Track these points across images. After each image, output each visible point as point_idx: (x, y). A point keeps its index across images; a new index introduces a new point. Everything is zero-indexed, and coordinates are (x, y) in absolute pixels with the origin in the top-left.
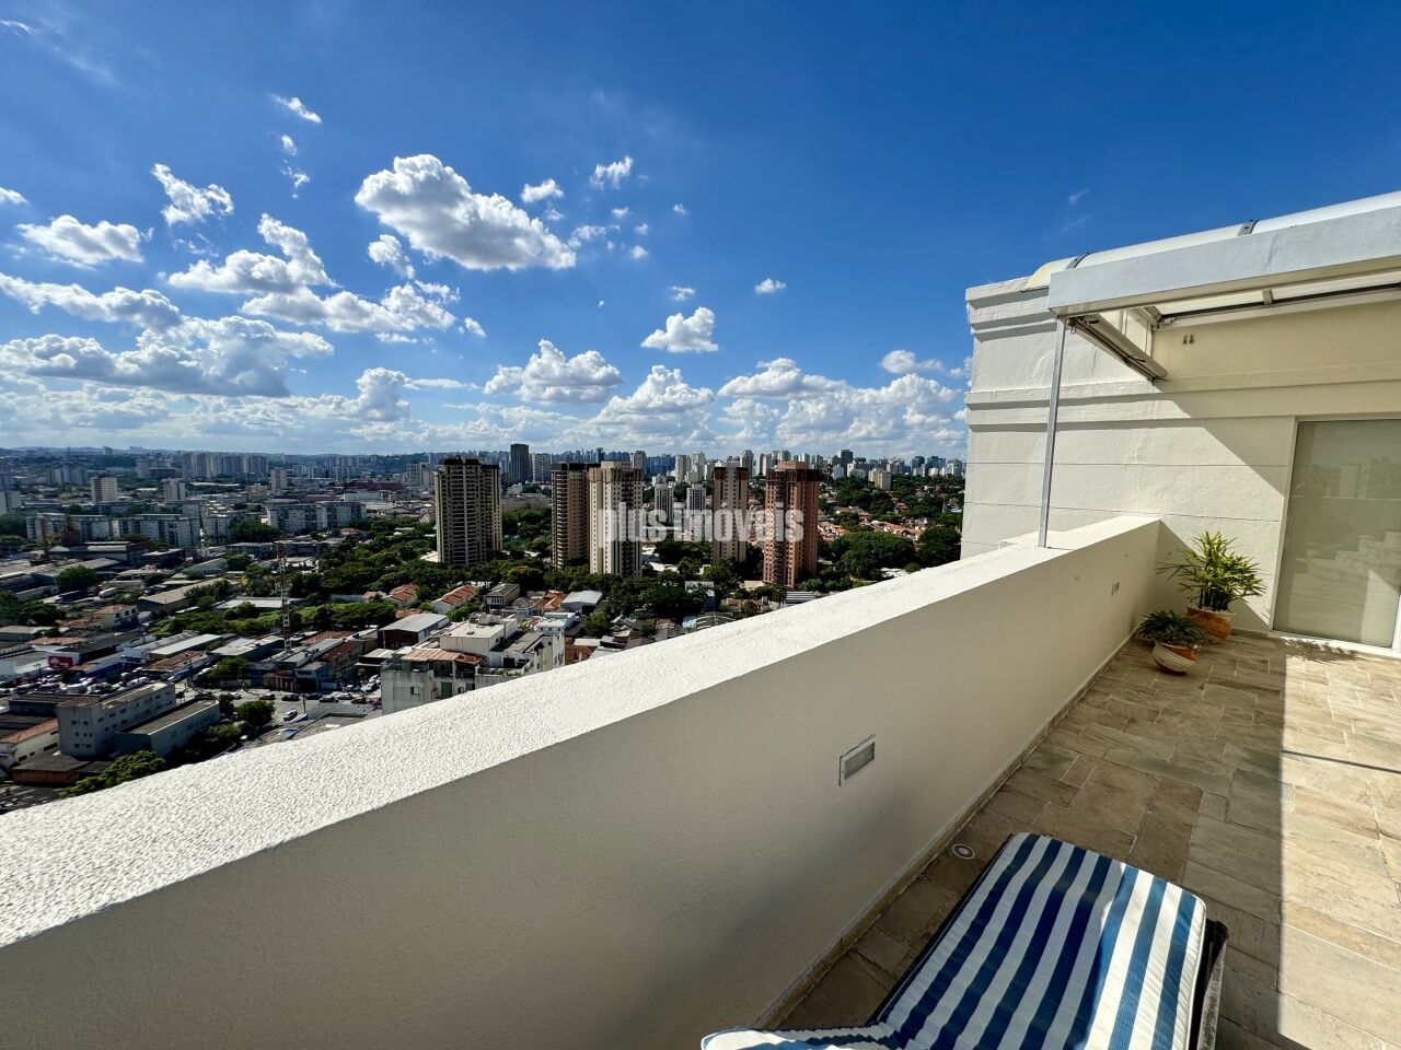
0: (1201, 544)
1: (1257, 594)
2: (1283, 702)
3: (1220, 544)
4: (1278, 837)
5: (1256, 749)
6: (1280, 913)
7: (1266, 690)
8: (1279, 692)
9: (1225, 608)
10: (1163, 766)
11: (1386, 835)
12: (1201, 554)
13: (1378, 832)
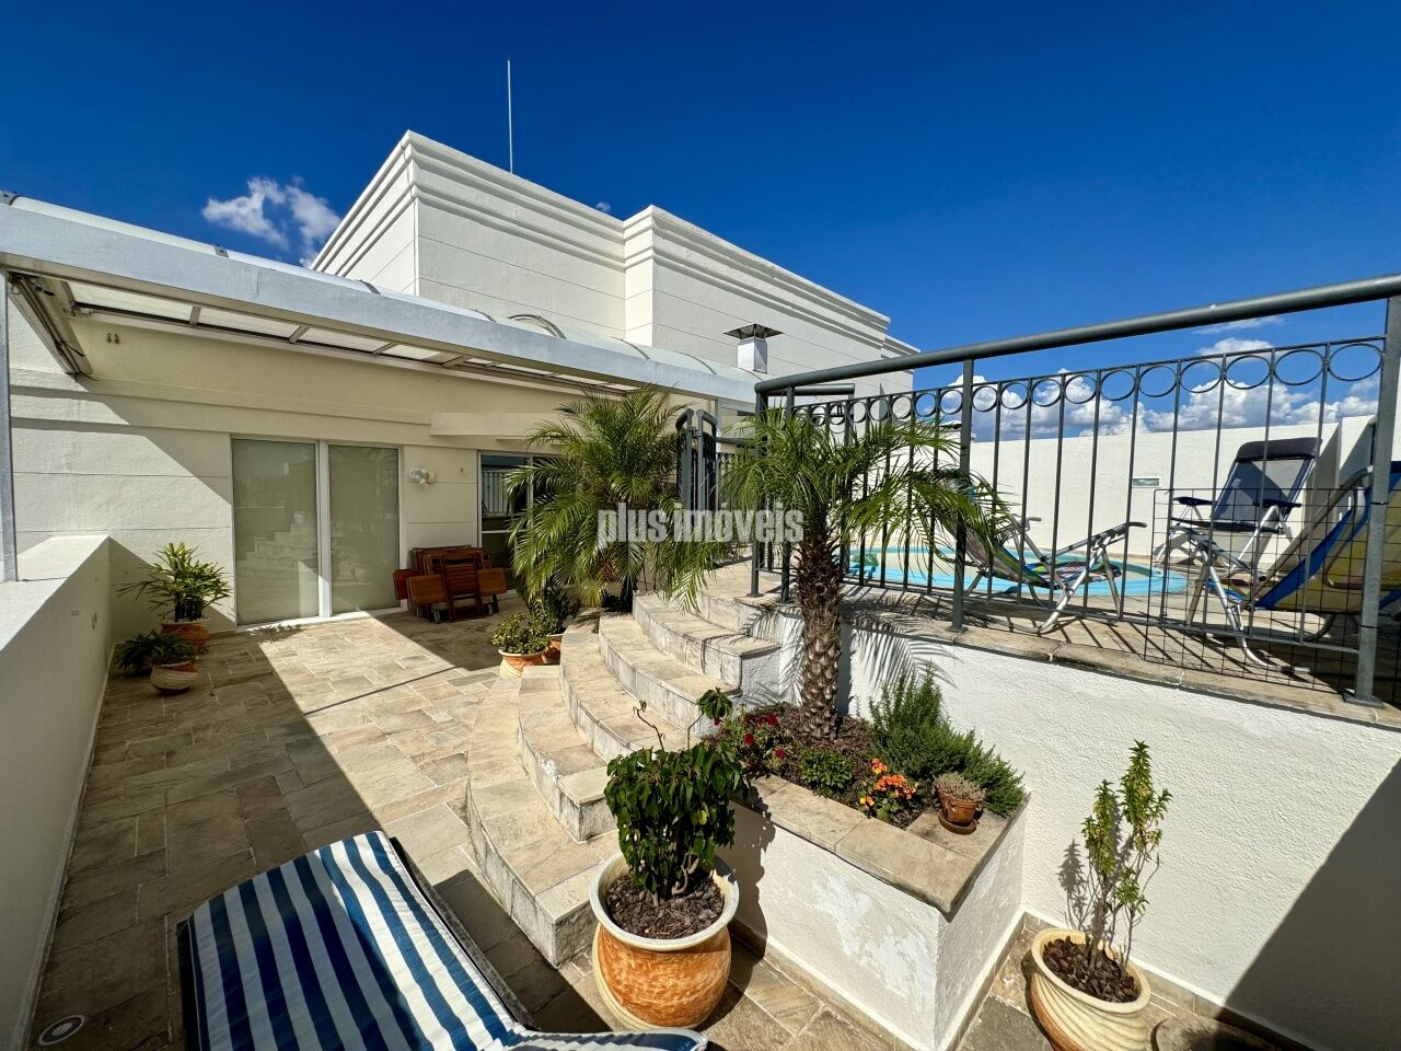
0: (166, 558)
1: (226, 596)
2: (279, 679)
3: (184, 554)
4: (341, 774)
5: (286, 723)
6: (375, 821)
7: (262, 675)
8: (272, 673)
9: (200, 616)
10: (229, 777)
11: (389, 734)
12: (166, 567)
13: (384, 735)
